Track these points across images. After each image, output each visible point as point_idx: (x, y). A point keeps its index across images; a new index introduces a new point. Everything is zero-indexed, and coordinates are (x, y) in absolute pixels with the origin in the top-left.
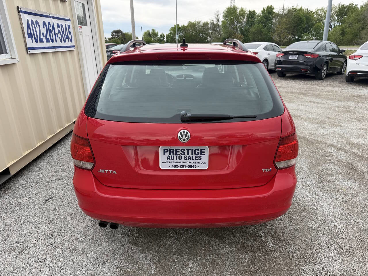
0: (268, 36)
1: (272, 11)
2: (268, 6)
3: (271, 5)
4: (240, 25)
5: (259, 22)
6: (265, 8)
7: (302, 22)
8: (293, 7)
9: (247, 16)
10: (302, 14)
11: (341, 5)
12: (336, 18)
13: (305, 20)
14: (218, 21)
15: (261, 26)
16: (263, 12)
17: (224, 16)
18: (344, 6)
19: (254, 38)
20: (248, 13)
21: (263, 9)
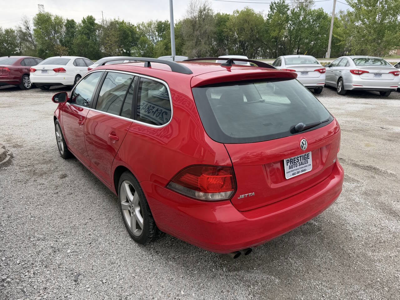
0: (95, 49)
1: (94, 22)
2: (88, 16)
3: (92, 16)
4: (58, 35)
5: (81, 33)
6: (85, 18)
7: (128, 35)
8: (114, 19)
9: (66, 26)
10: (126, 28)
11: (158, 21)
12: (157, 33)
13: (130, 33)
14: (28, 29)
15: (85, 37)
16: (84, 22)
17: (35, 23)
18: (161, 22)
19: (79, 50)
20: (66, 22)
21: (83, 19)
